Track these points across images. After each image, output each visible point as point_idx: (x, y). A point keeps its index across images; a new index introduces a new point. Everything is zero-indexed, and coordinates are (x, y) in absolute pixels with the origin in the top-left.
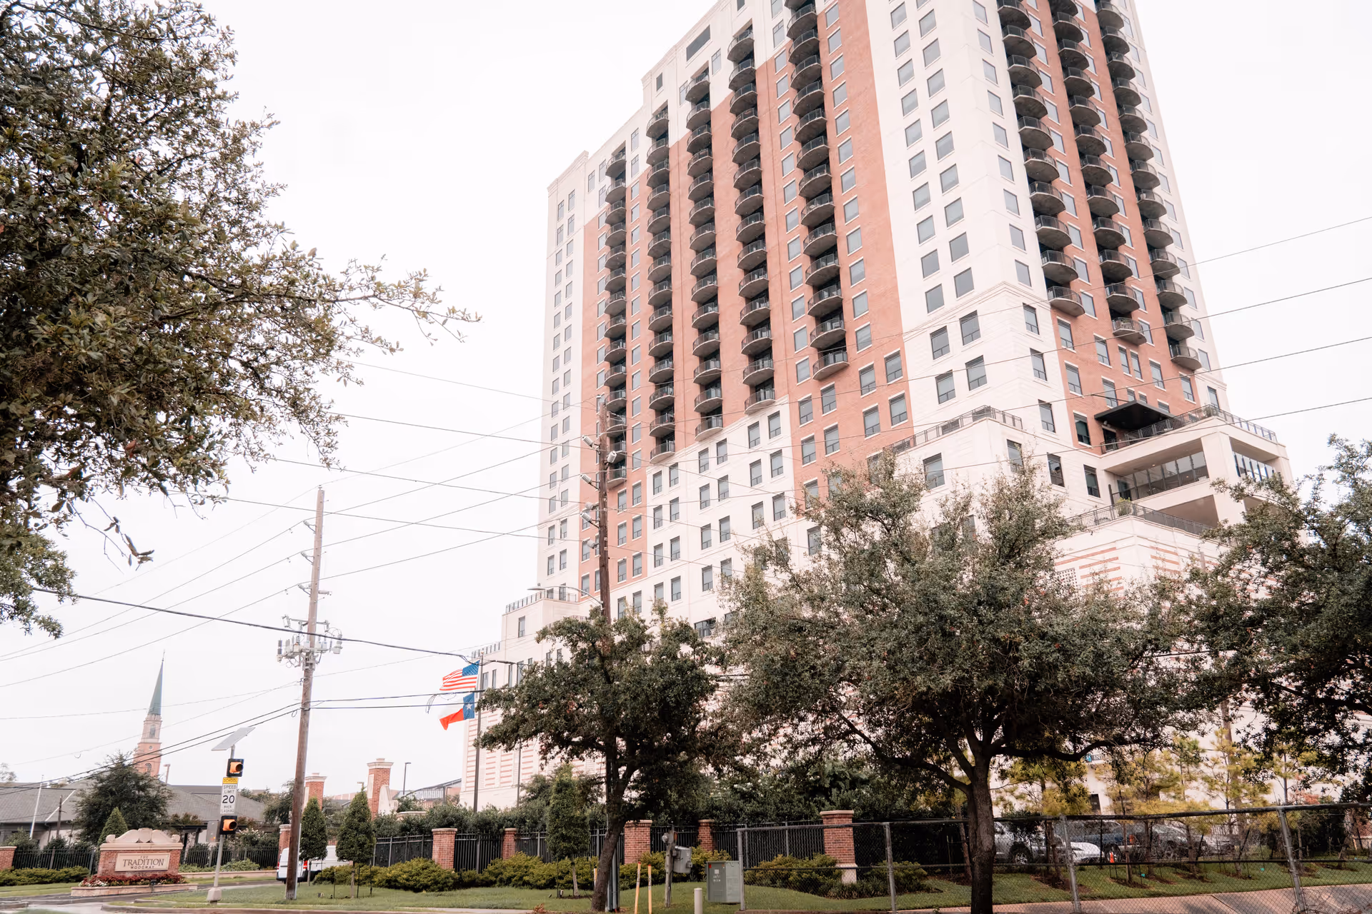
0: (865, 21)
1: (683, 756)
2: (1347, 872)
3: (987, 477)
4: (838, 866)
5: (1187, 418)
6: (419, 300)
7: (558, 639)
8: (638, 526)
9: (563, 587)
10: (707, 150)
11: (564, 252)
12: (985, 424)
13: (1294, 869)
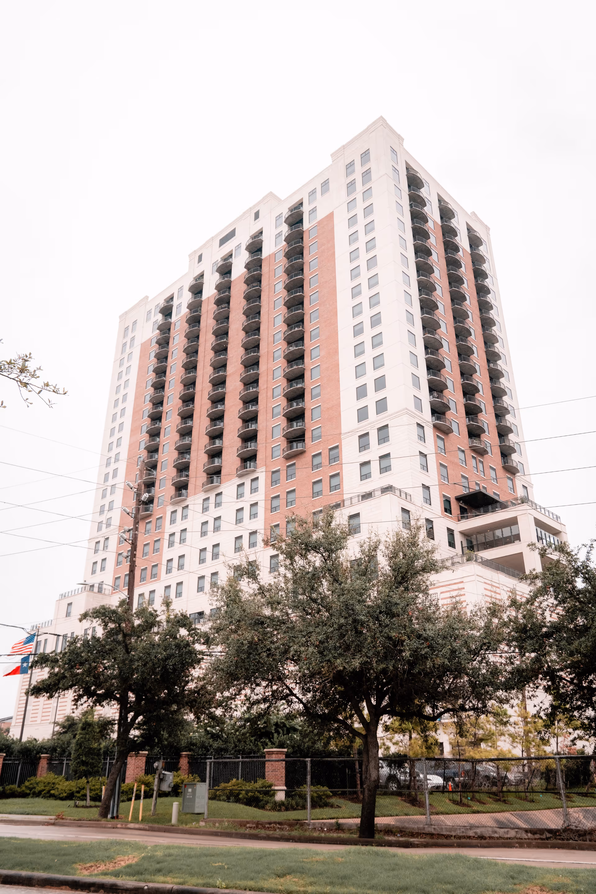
0: (333, 238)
1: (175, 707)
2: (590, 799)
3: (390, 530)
4: (273, 788)
5: (509, 503)
6: (24, 375)
7: (95, 621)
8: (157, 545)
9: (101, 584)
10: (227, 305)
11: (126, 359)
12: (388, 496)
13: (563, 798)
